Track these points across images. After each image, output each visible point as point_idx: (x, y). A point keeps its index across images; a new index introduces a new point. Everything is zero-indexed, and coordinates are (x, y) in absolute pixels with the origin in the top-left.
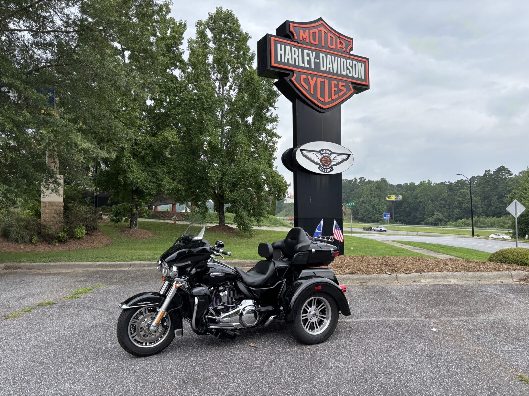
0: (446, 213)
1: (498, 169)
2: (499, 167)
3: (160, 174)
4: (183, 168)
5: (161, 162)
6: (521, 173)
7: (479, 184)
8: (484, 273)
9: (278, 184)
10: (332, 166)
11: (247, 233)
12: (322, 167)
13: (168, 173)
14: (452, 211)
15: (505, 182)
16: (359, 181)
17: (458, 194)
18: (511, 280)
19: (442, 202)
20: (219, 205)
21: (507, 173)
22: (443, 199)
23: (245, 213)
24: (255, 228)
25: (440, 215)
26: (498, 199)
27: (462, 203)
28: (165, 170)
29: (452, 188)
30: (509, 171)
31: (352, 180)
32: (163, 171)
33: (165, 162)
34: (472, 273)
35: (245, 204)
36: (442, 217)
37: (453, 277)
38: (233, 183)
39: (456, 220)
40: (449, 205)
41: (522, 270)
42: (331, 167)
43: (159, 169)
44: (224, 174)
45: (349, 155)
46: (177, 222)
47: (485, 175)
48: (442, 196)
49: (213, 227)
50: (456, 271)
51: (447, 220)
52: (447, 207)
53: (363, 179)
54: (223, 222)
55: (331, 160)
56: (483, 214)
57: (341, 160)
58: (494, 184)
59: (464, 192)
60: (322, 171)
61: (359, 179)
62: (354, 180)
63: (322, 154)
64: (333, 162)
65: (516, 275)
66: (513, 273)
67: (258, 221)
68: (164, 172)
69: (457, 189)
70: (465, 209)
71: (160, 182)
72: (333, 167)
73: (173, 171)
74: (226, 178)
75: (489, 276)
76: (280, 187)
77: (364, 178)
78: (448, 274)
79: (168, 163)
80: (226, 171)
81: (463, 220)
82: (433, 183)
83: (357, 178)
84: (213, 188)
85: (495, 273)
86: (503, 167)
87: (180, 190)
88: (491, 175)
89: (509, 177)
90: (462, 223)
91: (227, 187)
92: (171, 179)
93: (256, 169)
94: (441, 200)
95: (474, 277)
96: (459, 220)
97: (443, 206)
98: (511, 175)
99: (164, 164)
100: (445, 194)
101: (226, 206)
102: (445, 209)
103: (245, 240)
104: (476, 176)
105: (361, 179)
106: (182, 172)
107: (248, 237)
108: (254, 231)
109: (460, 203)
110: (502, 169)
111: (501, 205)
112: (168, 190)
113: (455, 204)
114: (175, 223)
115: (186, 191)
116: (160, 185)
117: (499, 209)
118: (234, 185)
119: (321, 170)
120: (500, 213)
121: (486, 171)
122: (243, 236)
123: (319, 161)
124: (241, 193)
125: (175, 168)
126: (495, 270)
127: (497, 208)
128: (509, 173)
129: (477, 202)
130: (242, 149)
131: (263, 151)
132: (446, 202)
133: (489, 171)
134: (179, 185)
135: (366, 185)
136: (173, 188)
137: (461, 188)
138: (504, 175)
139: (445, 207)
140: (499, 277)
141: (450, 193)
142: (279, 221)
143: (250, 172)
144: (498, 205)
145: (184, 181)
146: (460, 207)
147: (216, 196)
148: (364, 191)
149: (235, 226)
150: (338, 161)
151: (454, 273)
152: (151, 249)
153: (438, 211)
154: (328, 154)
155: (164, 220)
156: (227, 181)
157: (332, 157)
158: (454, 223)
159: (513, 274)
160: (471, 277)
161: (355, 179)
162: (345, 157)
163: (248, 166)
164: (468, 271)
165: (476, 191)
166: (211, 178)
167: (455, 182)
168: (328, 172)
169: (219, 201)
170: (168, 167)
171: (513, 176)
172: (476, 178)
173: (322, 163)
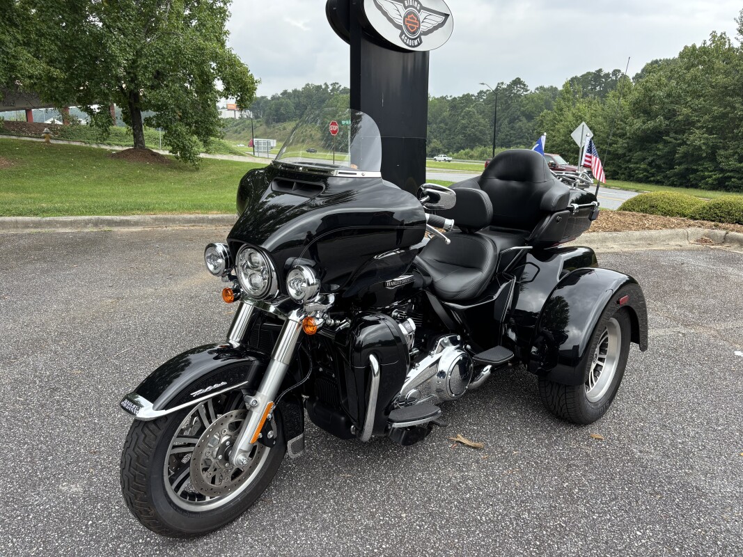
0: (445, 141)
1: (513, 81)
2: (514, 79)
3: (11, 46)
4: (56, 36)
5: (10, 20)
6: (537, 89)
7: (487, 102)
8: (653, 232)
9: (241, 79)
10: (421, 34)
11: (189, 164)
12: (406, 36)
13: (27, 44)
14: (453, 138)
15: (520, 100)
16: (331, 88)
17: (463, 114)
18: (687, 242)
19: (442, 125)
20: (132, 112)
21: (522, 88)
22: (443, 121)
23: (182, 129)
24: (202, 155)
25: (439, 142)
26: (509, 124)
27: (467, 127)
28: (19, 37)
29: (455, 106)
30: (524, 85)
31: (321, 86)
32: (15, 38)
33: (18, 21)
34: (637, 233)
35: (183, 113)
36: (440, 146)
37: (614, 240)
38: (158, 72)
39: (457, 150)
40: (450, 130)
41: (700, 227)
42: (419, 37)
43: (7, 33)
44: (139, 54)
45: (447, 16)
46: (52, 141)
47: (497, 89)
48: (442, 117)
49: (123, 152)
50: (615, 230)
51: (446, 150)
52: (447, 132)
53: (337, 86)
54: (142, 142)
55: (419, 21)
56: (489, 142)
57: (435, 24)
58: (506, 102)
59: (470, 111)
60: (405, 43)
61: (332, 85)
62: (323, 87)
63: (406, 8)
64: (423, 28)
65: (693, 234)
66: (690, 230)
67: (206, 143)
68: (18, 41)
69: (461, 108)
70: (469, 135)
71: (12, 61)
72: (422, 37)
73: (37, 41)
74: (143, 62)
75: (659, 237)
76: (245, 85)
77: (338, 84)
78: (607, 234)
79: (24, 23)
80: (142, 48)
81: (467, 150)
82: (432, 96)
83: (329, 84)
84: (118, 79)
85: (666, 232)
86: (519, 79)
87: (55, 79)
88: (504, 89)
89: (525, 93)
90: (466, 154)
91: (145, 77)
92: (34, 56)
93: (199, 48)
94: (441, 122)
95: (641, 239)
96: (462, 151)
97: (442, 130)
98: (527, 91)
99: (16, 26)
100: (446, 114)
101: (144, 115)
102: (444, 134)
103: (187, 175)
104: (485, 90)
105: (334, 84)
106: (56, 45)
107: (192, 171)
108: (201, 159)
109: (465, 127)
110: (517, 82)
111: (512, 132)
112: (30, 77)
113: (459, 128)
114: (48, 142)
115: (66, 81)
116: (13, 68)
117: (509, 137)
118: (159, 75)
119: (403, 41)
120: (510, 142)
121: (499, 84)
122: (180, 169)
123: (400, 22)
124: (174, 92)
125: (41, 34)
126: (665, 226)
127: (507, 135)
128: (525, 88)
129: (484, 126)
130: (171, 7)
131: (209, 15)
132: (446, 124)
133: (502, 83)
134: (52, 69)
135: (341, 96)
136: (40, 74)
137: (466, 106)
138: (519, 90)
139: (444, 132)
140: (671, 238)
141: (453, 112)
142: (224, 146)
143: (189, 53)
144: (508, 132)
145: (60, 62)
146: (464, 133)
147: (125, 94)
148: (339, 104)
149: (165, 152)
150: (430, 26)
151: (615, 234)
152: (15, 190)
153: (435, 137)
154: (416, 8)
155: (19, 136)
156: (146, 67)
157: (422, 15)
158: (455, 154)
159: (689, 232)
160: (637, 240)
161: (326, 84)
162: (440, 19)
163: (185, 39)
164: (631, 229)
165: (483, 112)
166: (113, 58)
167: (459, 97)
168: (415, 46)
169: (130, 104)
170: (27, 32)
171: (529, 92)
172: (485, 93)
173: (406, 26)
